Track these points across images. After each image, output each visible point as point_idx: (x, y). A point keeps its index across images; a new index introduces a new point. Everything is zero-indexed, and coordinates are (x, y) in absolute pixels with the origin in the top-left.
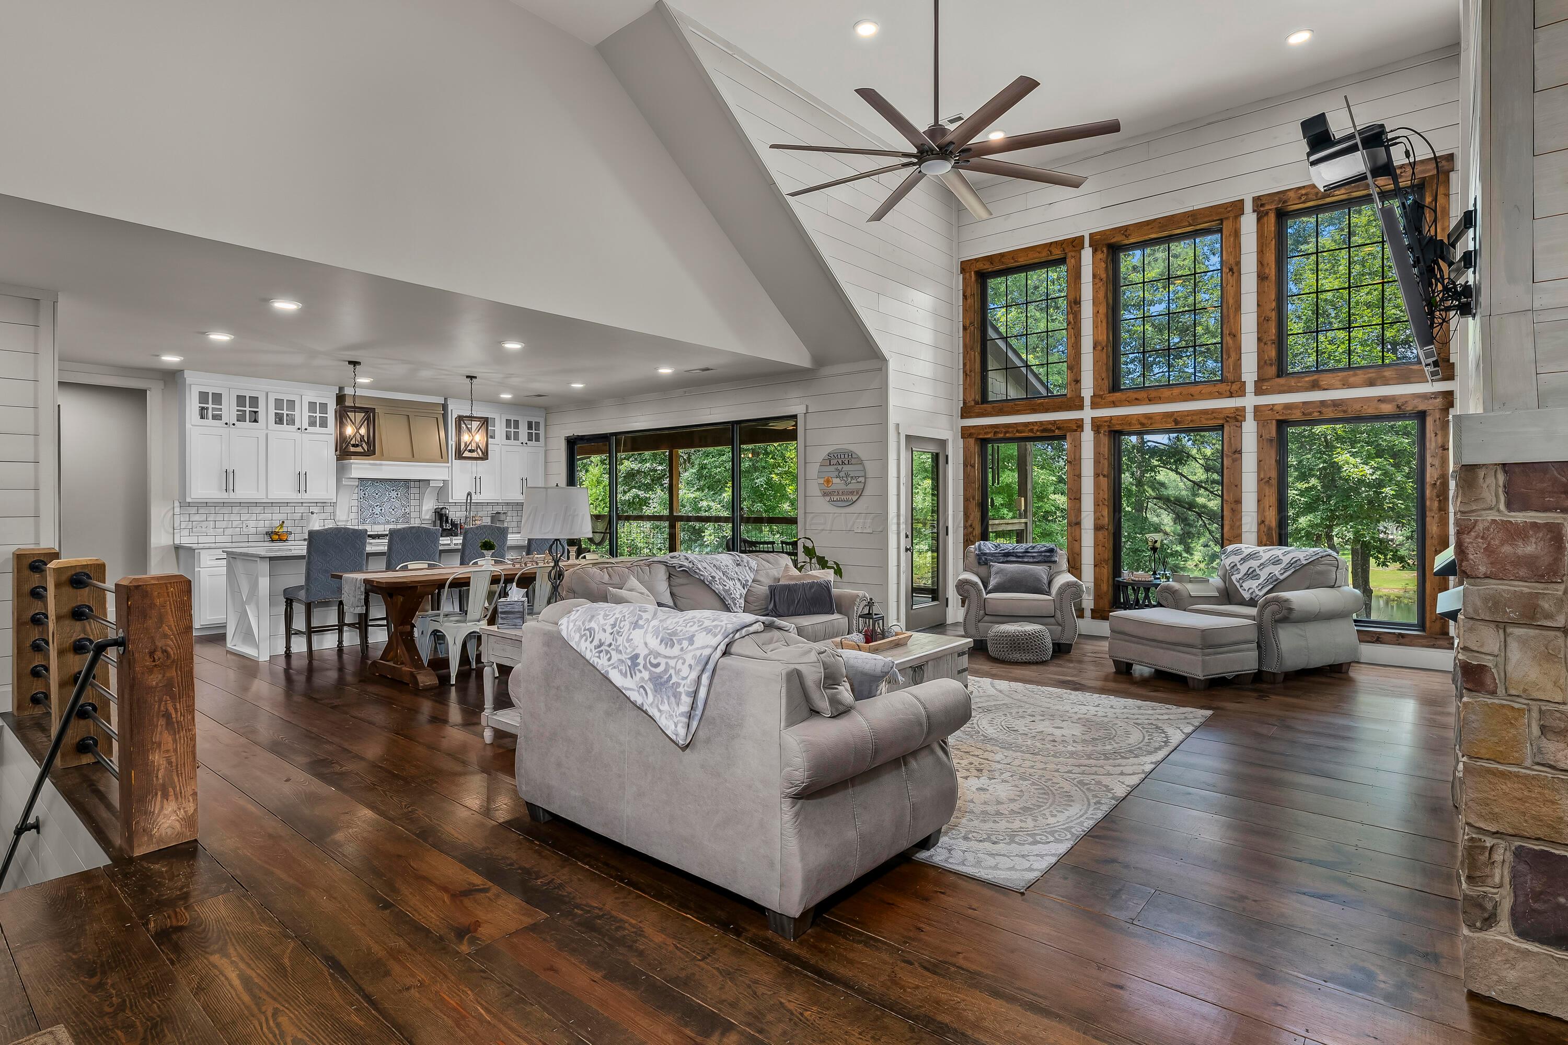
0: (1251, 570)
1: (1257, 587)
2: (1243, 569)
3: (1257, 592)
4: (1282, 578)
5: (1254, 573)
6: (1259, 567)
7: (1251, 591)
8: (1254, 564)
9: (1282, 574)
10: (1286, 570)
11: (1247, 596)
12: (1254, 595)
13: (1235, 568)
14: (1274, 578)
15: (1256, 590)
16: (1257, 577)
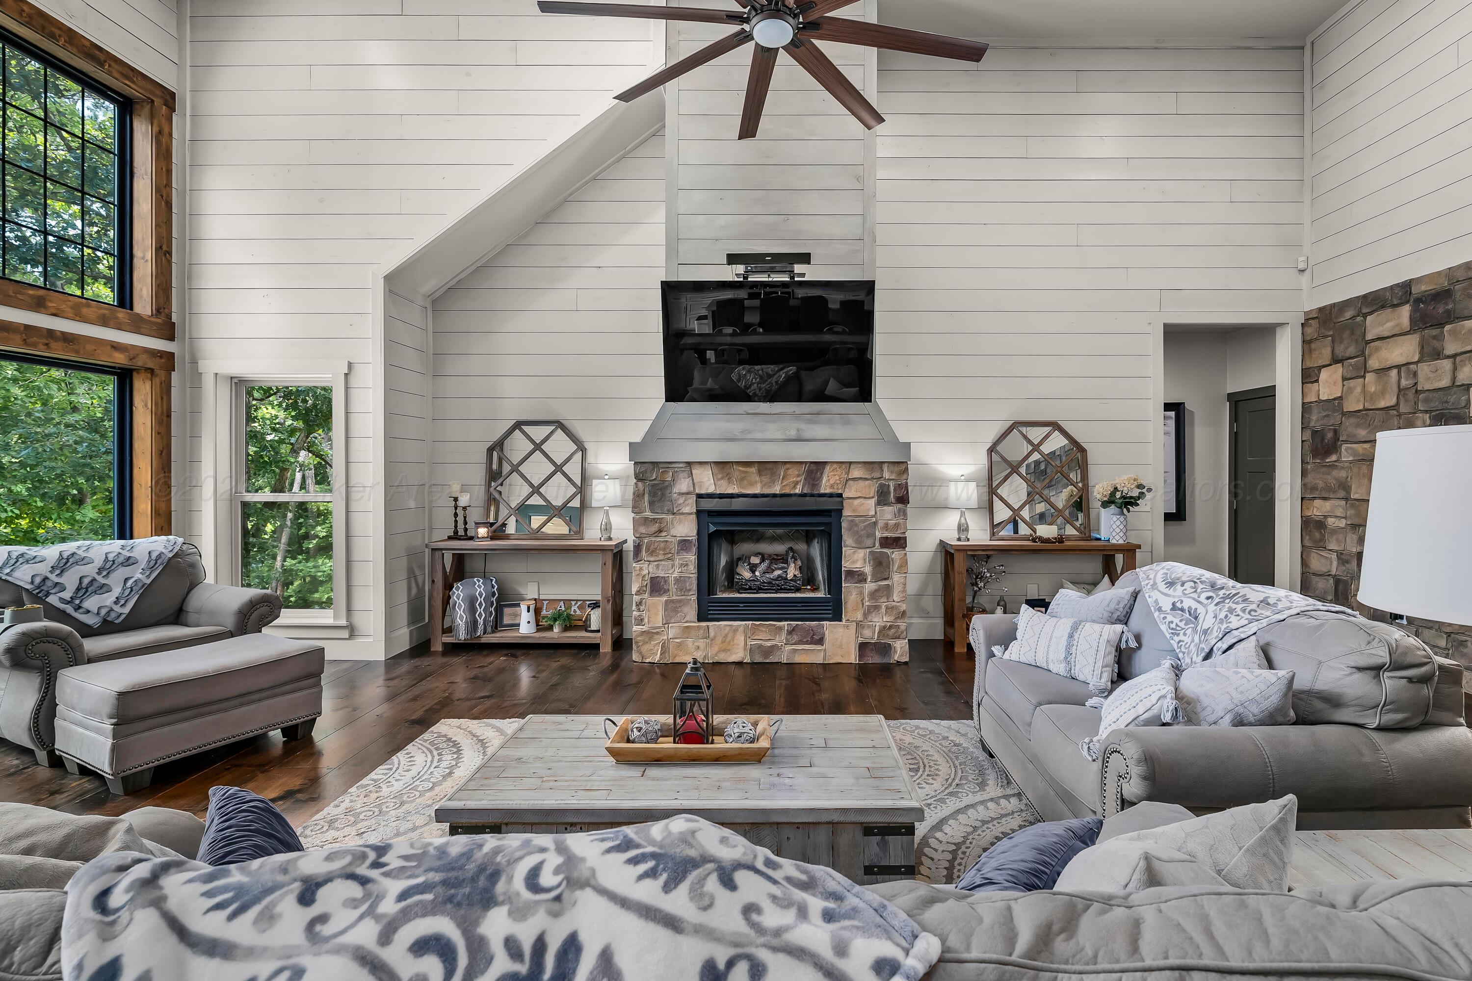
0: (86, 581)
1: (116, 603)
2: (70, 581)
3: (120, 610)
4: (148, 581)
5: (96, 585)
6: (99, 573)
7: (103, 612)
8: (90, 570)
9: (148, 577)
10: (152, 569)
11: (91, 620)
12: (113, 615)
13: (49, 583)
14: (140, 585)
15: (117, 608)
16: (104, 589)
